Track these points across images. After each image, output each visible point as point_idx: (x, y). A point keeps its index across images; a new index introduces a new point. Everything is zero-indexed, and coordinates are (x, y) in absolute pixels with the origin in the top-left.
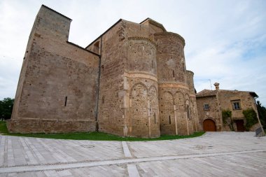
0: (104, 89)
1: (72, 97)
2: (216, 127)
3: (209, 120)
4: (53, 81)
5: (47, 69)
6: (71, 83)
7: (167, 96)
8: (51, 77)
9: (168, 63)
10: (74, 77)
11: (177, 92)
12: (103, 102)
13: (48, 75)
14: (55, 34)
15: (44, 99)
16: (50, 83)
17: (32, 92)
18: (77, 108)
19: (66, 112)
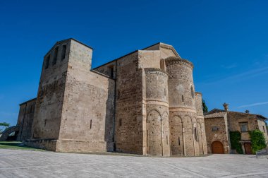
0: (121, 113)
1: (95, 120)
2: (223, 149)
3: (217, 142)
4: (82, 106)
5: (77, 96)
6: (94, 108)
7: (177, 119)
8: (80, 103)
9: (178, 88)
10: (96, 101)
11: (186, 116)
12: (120, 125)
13: (78, 101)
14: (82, 64)
15: (76, 123)
16: (80, 108)
17: (68, 117)
18: (99, 130)
19: (91, 134)
